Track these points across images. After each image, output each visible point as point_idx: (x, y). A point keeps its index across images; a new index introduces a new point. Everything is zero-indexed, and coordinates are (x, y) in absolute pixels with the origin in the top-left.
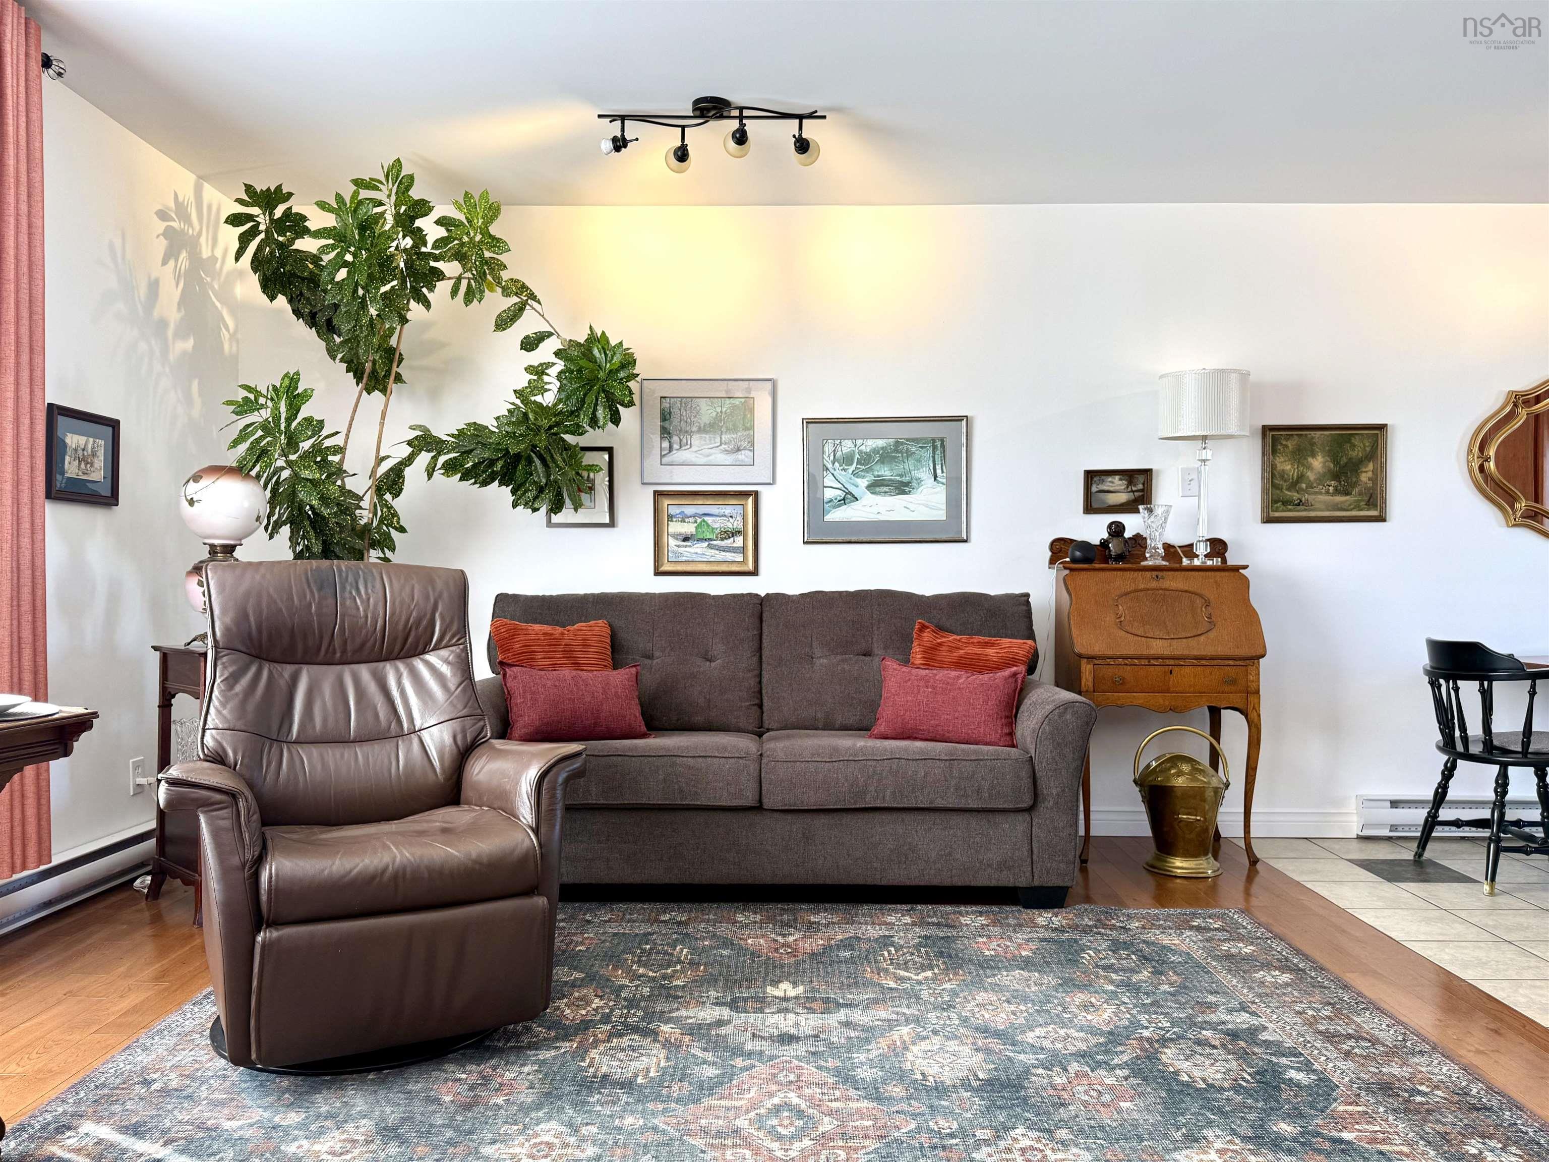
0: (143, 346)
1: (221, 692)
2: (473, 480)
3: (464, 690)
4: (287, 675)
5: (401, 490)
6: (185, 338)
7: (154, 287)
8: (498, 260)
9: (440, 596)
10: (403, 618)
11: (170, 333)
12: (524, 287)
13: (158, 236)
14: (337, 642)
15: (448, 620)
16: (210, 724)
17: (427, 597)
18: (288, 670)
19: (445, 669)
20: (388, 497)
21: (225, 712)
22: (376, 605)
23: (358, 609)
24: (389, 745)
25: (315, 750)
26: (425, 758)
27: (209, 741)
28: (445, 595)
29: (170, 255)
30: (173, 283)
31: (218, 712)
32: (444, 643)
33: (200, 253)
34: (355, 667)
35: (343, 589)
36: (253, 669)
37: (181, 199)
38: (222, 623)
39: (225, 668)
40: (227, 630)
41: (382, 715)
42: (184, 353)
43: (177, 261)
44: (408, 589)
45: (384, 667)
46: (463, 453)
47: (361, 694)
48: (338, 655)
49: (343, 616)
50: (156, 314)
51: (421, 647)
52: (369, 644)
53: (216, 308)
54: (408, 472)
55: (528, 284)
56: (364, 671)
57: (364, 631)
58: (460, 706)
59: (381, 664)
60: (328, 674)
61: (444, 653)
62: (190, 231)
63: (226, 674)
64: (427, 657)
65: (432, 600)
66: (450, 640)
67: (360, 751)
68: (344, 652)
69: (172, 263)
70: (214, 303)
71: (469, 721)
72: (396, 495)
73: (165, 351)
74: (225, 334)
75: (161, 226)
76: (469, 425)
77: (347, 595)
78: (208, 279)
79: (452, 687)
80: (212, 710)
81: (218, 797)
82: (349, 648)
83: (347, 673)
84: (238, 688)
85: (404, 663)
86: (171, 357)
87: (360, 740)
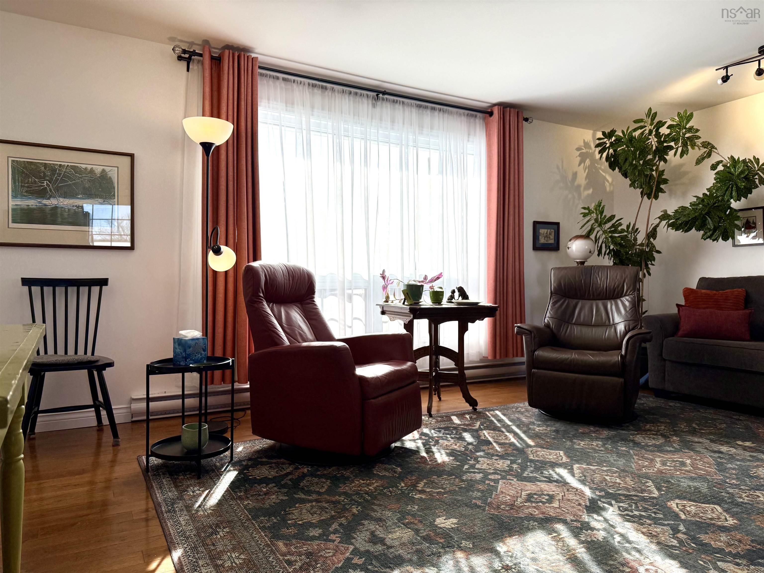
0: (570, 196)
1: (551, 306)
2: (682, 230)
3: (632, 311)
4: (574, 303)
5: (656, 236)
6: (589, 189)
7: (575, 175)
8: (696, 135)
9: (627, 277)
10: (613, 284)
11: (582, 189)
12: (709, 144)
13: (577, 157)
14: (591, 292)
15: (628, 286)
16: (547, 316)
17: (622, 277)
18: (575, 301)
19: (627, 304)
20: (652, 240)
21: (551, 312)
22: (604, 280)
23: (598, 281)
24: (604, 328)
25: (579, 328)
26: (615, 334)
27: (546, 321)
28: (629, 276)
29: (582, 161)
30: (583, 171)
31: (550, 312)
32: (628, 293)
33: (595, 157)
34: (598, 301)
35: (594, 274)
36: (563, 300)
37: (586, 141)
38: (554, 286)
39: (553, 299)
40: (555, 288)
41: (604, 318)
42: (588, 195)
43: (585, 163)
44: (615, 275)
45: (607, 302)
46: (676, 219)
47: (598, 310)
48: (592, 297)
49: (593, 284)
50: (576, 183)
51: (620, 295)
52: (602, 294)
53: (603, 175)
54: (658, 229)
55: (711, 142)
56: (600, 303)
57: (600, 289)
58: (629, 316)
59: (606, 301)
60: (588, 304)
61: (627, 298)
62: (591, 151)
63: (553, 301)
64: (622, 299)
65: (623, 278)
66: (630, 292)
67: (594, 329)
68: (593, 296)
69: (583, 165)
70: (602, 174)
71: (631, 322)
72: (654, 239)
73: (580, 195)
74: (607, 184)
75: (578, 153)
76: (679, 208)
77: (595, 277)
78: (599, 166)
79: (628, 309)
80: (548, 312)
81: (527, 332)
82: (595, 294)
83: (594, 303)
84: (557, 306)
85: (614, 301)
86: (583, 197)
87: (594, 326)
